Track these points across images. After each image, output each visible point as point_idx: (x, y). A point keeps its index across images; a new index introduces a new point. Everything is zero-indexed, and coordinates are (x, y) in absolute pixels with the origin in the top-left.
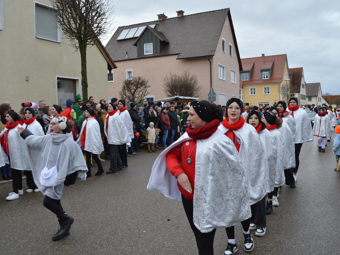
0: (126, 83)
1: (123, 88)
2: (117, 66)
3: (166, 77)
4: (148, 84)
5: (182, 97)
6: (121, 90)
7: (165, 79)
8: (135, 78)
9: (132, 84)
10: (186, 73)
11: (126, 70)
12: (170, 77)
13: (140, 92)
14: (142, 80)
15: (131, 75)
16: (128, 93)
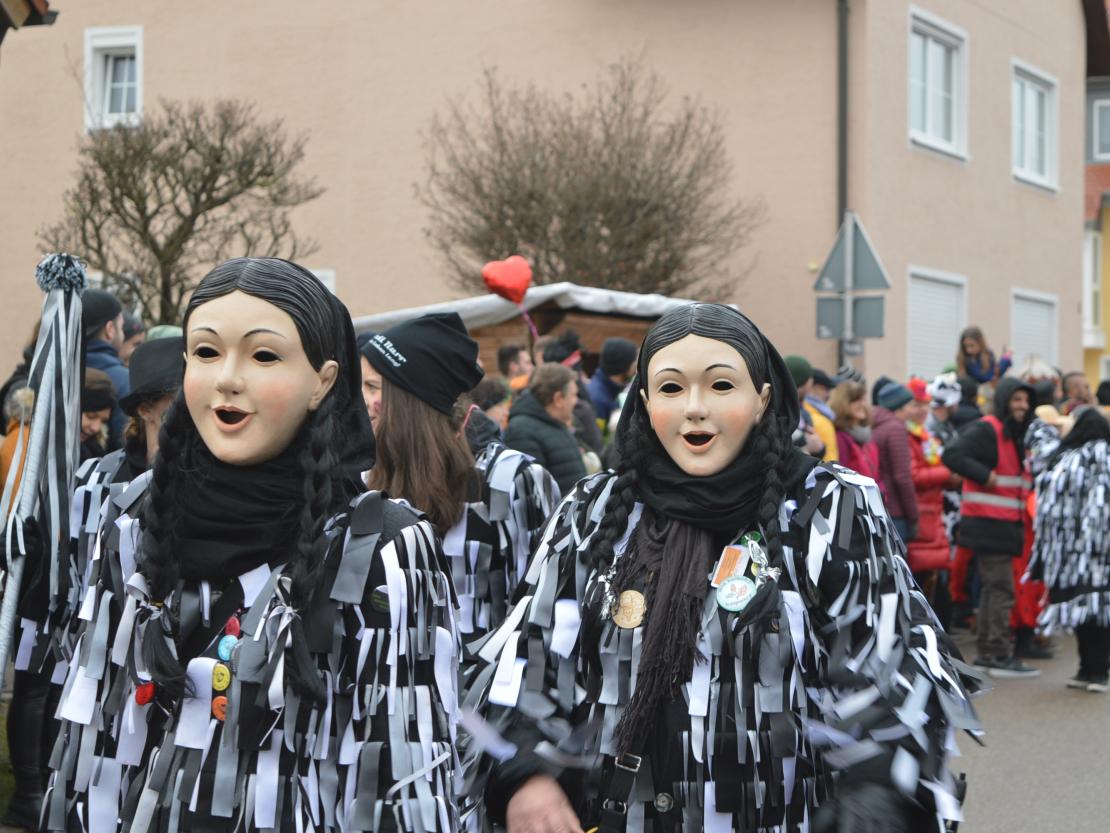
0: (105, 160)
1: (77, 198)
2: (52, 7)
3: (446, 117)
4: (299, 174)
5: (592, 297)
6: (56, 211)
7: (439, 131)
8: (185, 111)
9: (162, 165)
10: (626, 86)
11: (88, 32)
12: (487, 112)
13: (227, 236)
14: (247, 134)
15: (132, 78)
16: (122, 249)
